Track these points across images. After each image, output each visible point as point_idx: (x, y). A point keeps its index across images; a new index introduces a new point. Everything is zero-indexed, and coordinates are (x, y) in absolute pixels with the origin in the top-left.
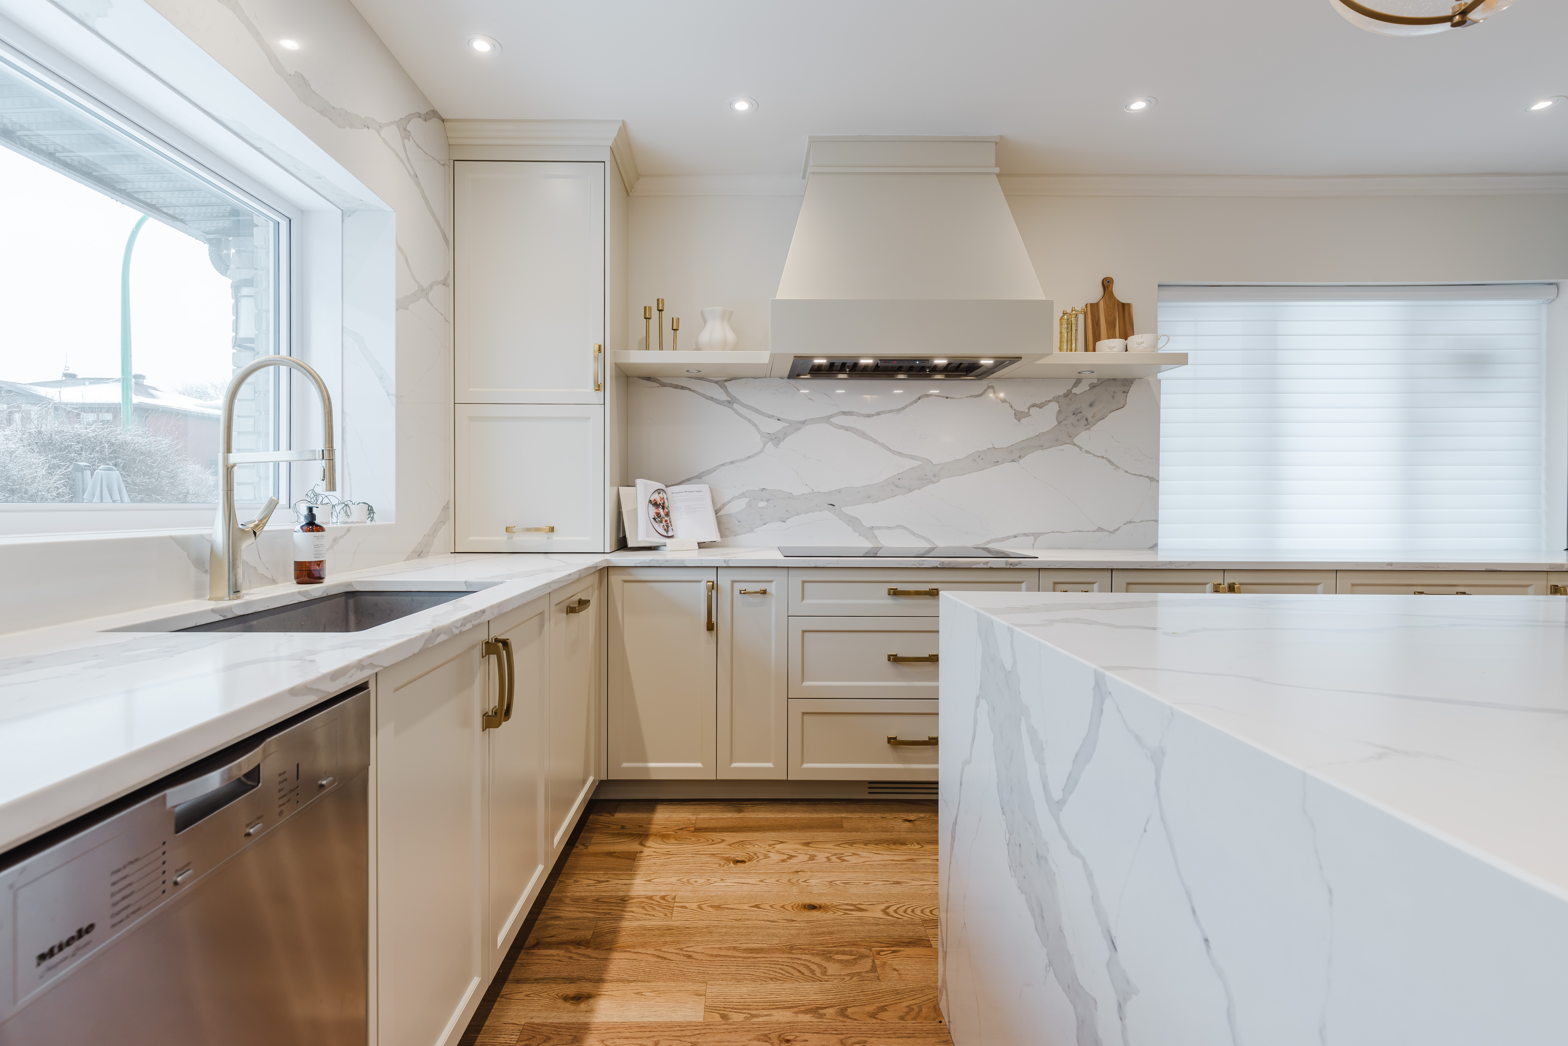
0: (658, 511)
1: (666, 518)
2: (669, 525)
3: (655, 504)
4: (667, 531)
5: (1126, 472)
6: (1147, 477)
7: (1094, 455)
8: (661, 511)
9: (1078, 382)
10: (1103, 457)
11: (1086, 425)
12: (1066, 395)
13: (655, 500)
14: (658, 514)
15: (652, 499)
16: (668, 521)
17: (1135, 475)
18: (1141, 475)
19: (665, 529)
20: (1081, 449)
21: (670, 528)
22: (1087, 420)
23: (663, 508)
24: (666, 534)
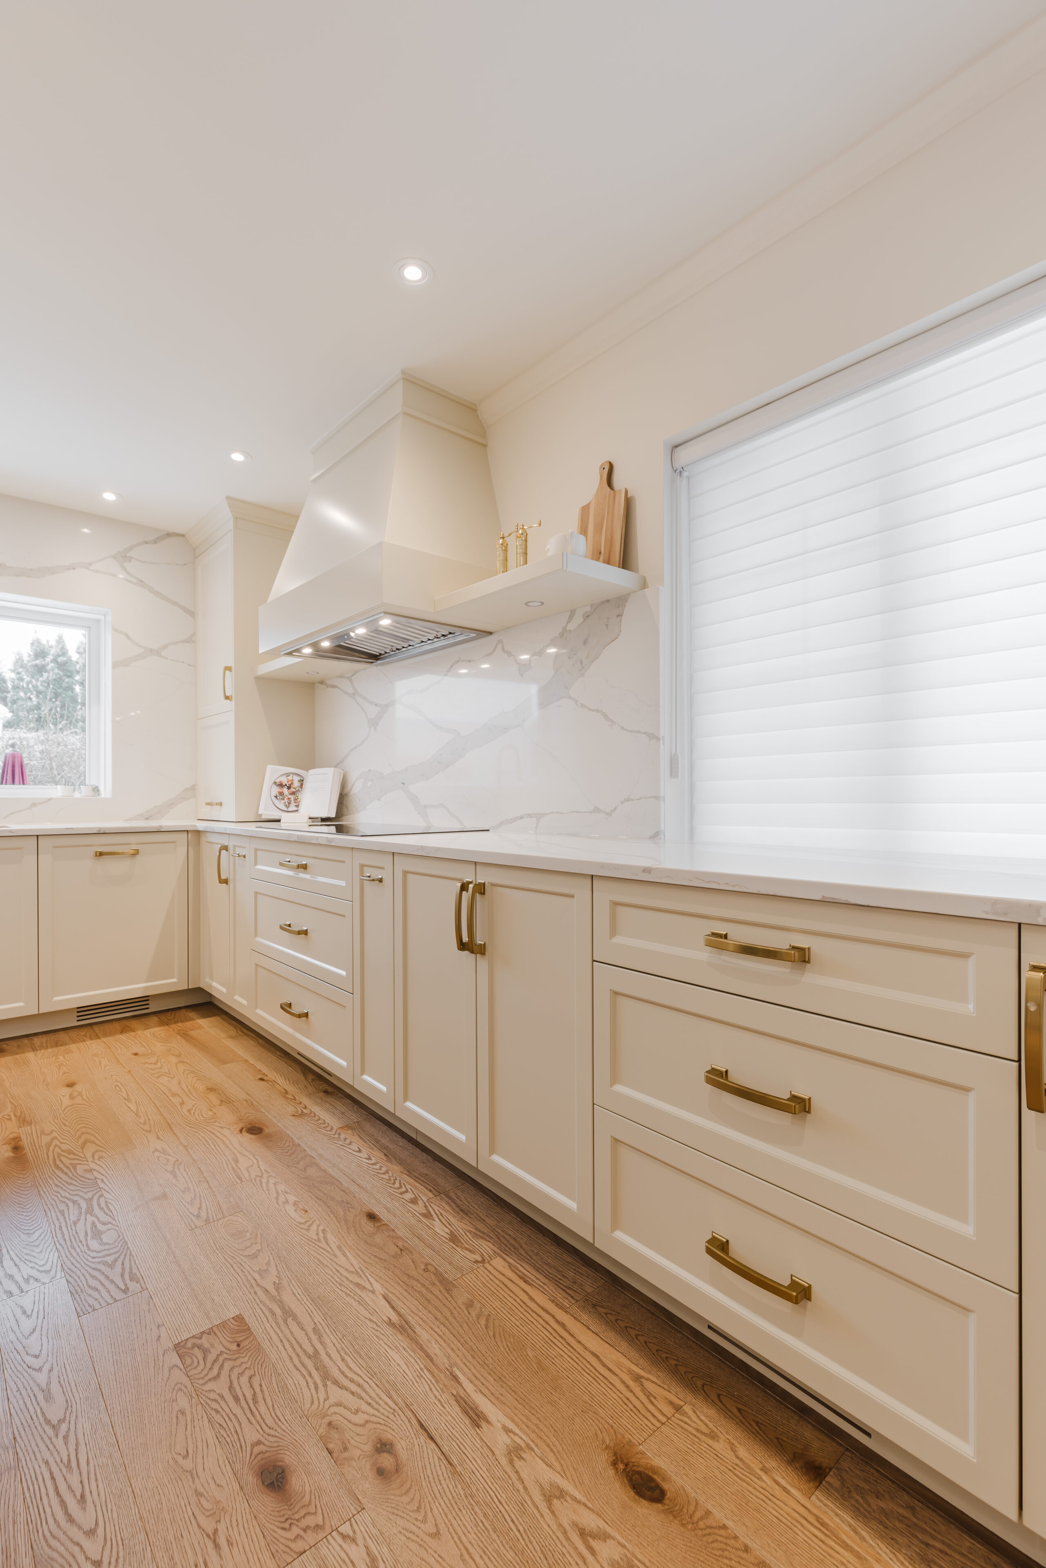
0: (281, 791)
1: (290, 796)
2: (293, 802)
3: (281, 785)
4: (288, 807)
5: (623, 728)
6: (645, 733)
7: (590, 709)
8: (285, 791)
9: (573, 613)
10: (598, 711)
11: (580, 670)
12: (561, 635)
13: (280, 782)
14: (281, 794)
15: (278, 781)
16: (292, 799)
17: (631, 731)
18: (639, 732)
19: (286, 805)
20: (576, 702)
21: (293, 804)
22: (581, 663)
23: (289, 788)
24: (286, 810)
